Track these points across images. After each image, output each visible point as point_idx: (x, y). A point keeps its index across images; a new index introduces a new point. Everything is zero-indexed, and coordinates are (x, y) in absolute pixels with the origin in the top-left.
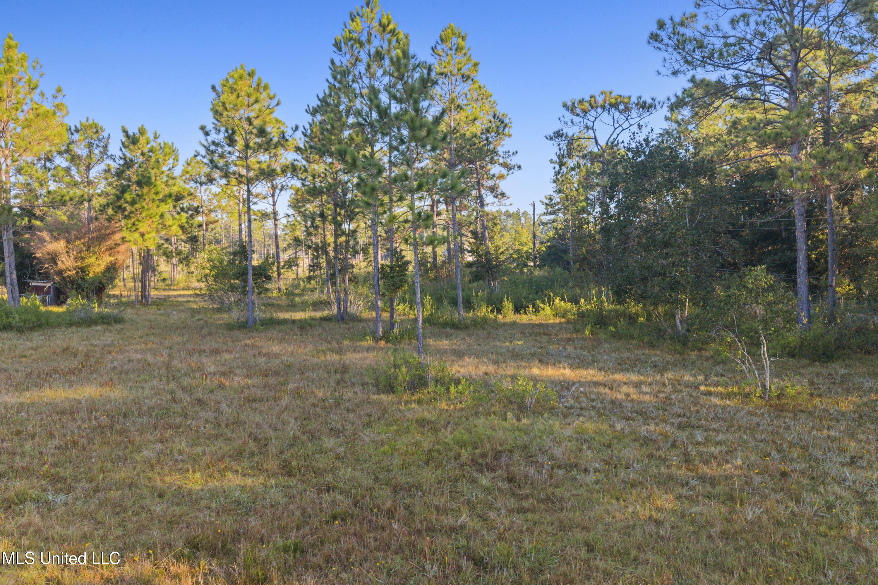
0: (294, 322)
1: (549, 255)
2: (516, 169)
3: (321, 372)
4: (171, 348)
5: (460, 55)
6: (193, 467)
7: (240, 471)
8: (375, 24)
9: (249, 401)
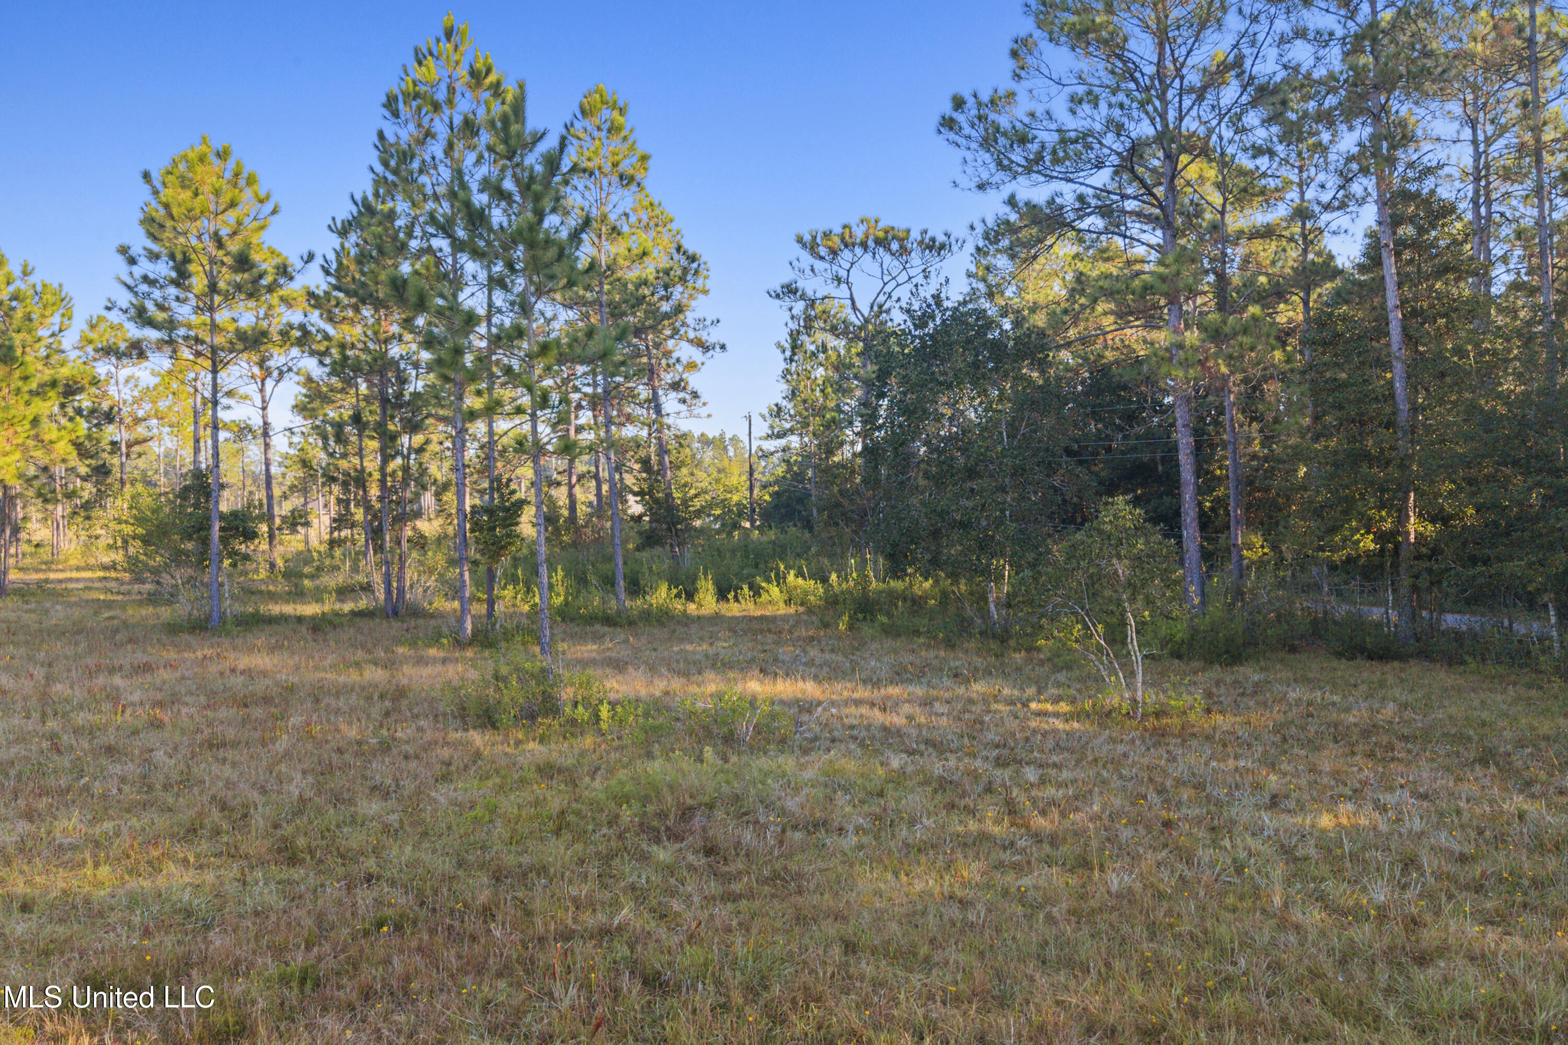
0: (300, 619)
1: (776, 507)
2: (718, 349)
3: (354, 697)
4: (50, 665)
5: (616, 140)
6: (94, 855)
7: (192, 860)
8: (463, 72)
9: (211, 746)
